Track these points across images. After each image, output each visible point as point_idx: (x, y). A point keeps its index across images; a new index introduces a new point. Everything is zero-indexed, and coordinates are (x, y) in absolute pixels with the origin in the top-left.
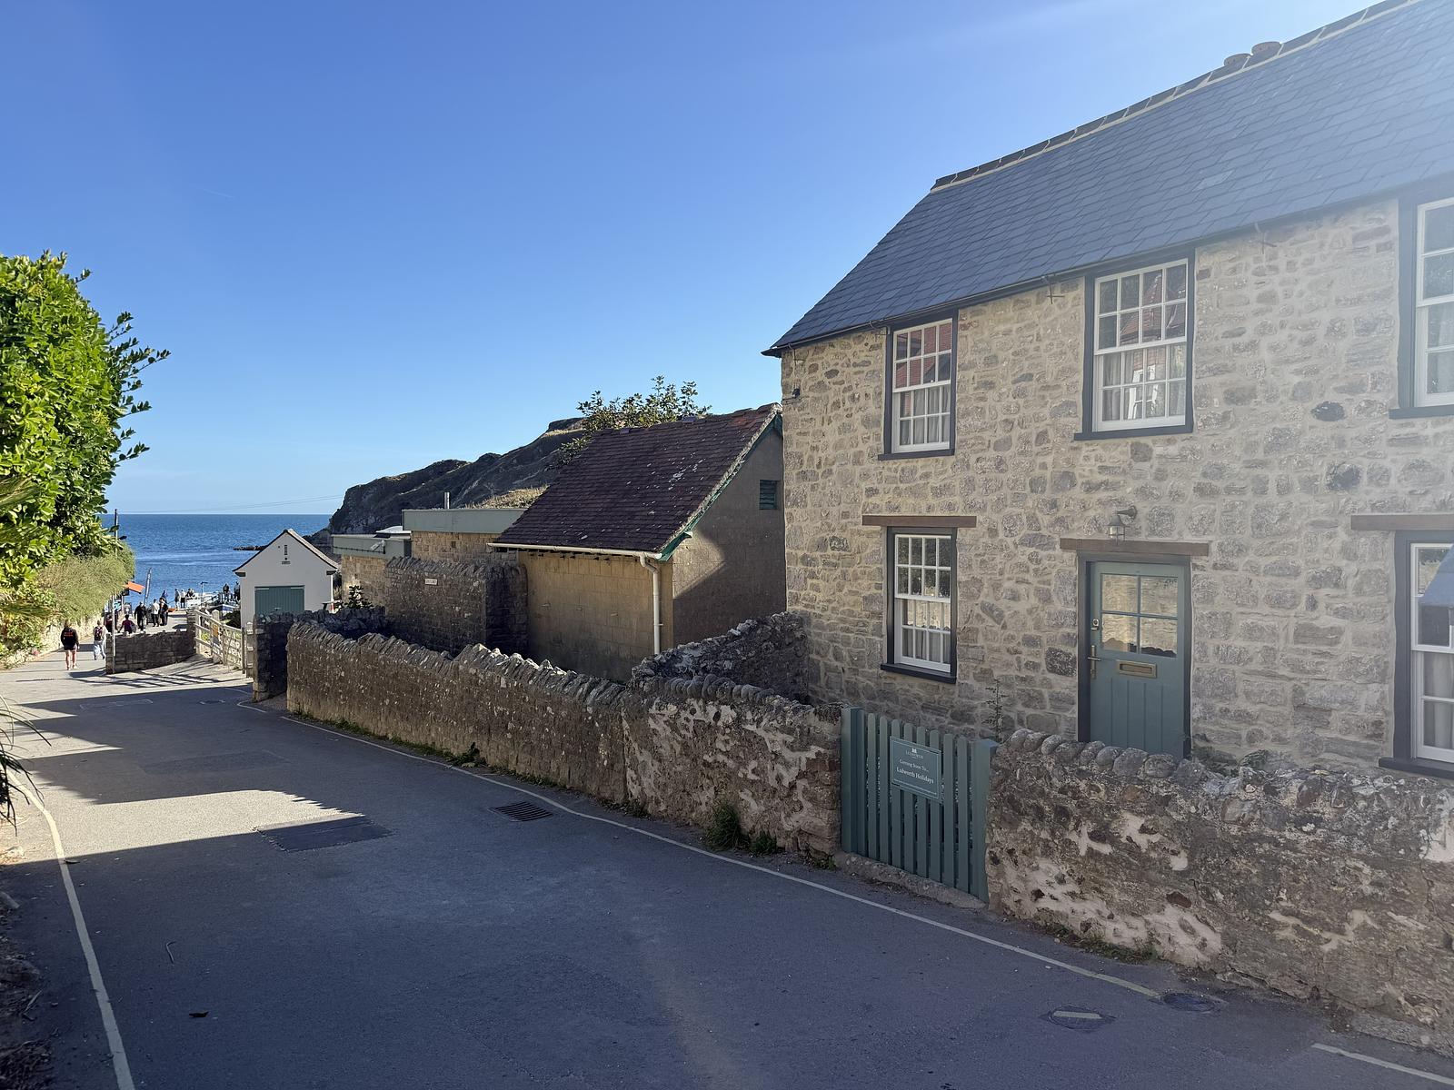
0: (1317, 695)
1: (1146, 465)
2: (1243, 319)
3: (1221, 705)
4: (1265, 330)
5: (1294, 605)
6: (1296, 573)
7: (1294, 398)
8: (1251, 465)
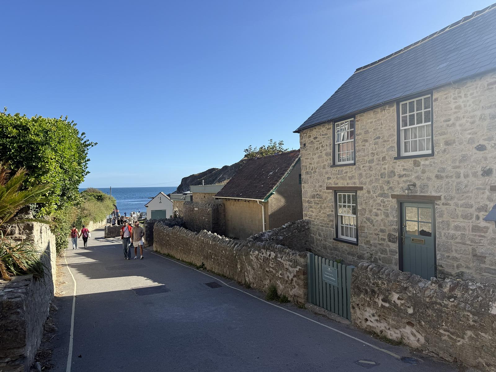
0: (480, 251)
1: (418, 168)
2: (450, 115)
3: (447, 254)
4: (458, 119)
5: (471, 218)
6: (472, 207)
7: (468, 143)
8: (454, 168)
